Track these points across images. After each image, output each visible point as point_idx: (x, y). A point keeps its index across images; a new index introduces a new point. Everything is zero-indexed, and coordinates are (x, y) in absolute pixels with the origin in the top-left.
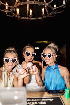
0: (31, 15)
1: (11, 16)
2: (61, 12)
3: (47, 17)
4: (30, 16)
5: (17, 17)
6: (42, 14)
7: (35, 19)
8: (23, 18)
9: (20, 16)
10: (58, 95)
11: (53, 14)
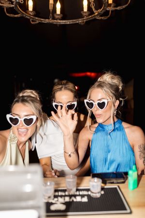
0: (58, 15)
1: (16, 16)
2: (124, 7)
3: (94, 18)
4: (57, 17)
5: (28, 18)
6: (82, 12)
7: (68, 23)
8: (42, 19)
9: (35, 16)
10: (113, 183)
11: (107, 11)
